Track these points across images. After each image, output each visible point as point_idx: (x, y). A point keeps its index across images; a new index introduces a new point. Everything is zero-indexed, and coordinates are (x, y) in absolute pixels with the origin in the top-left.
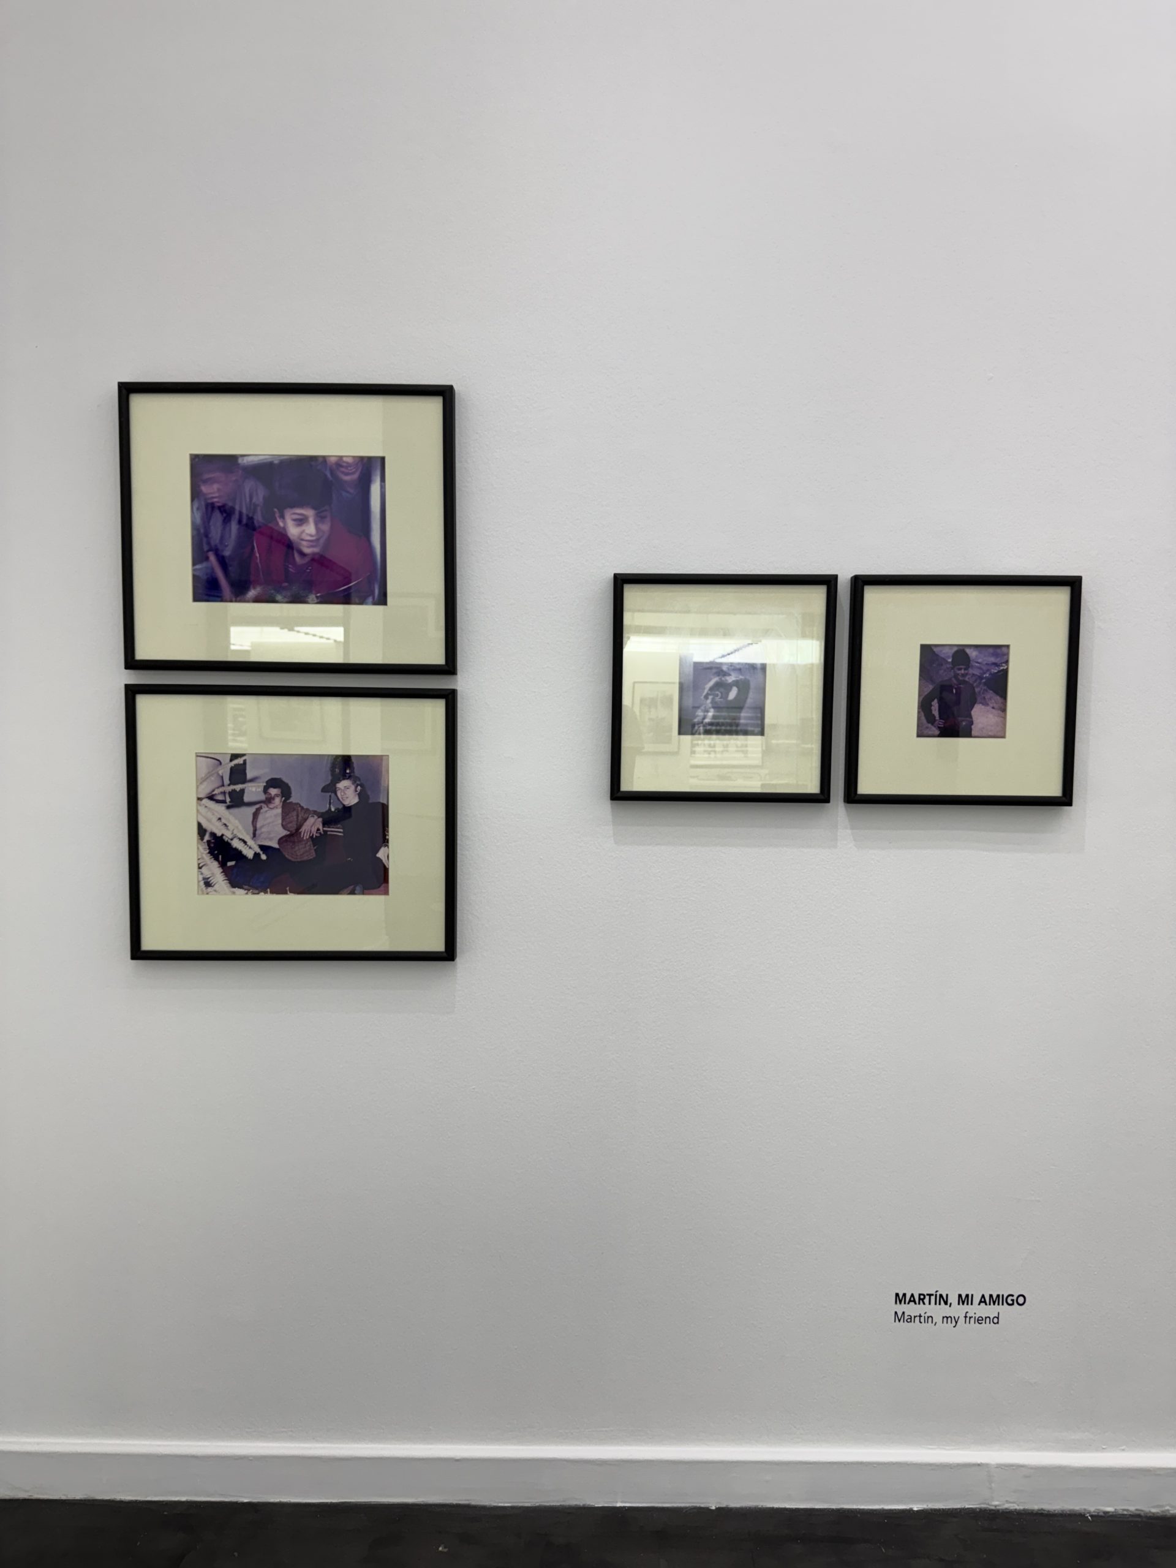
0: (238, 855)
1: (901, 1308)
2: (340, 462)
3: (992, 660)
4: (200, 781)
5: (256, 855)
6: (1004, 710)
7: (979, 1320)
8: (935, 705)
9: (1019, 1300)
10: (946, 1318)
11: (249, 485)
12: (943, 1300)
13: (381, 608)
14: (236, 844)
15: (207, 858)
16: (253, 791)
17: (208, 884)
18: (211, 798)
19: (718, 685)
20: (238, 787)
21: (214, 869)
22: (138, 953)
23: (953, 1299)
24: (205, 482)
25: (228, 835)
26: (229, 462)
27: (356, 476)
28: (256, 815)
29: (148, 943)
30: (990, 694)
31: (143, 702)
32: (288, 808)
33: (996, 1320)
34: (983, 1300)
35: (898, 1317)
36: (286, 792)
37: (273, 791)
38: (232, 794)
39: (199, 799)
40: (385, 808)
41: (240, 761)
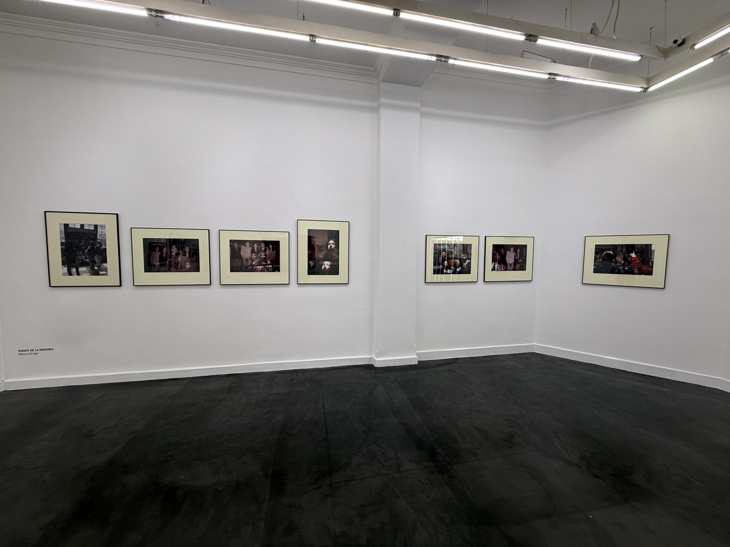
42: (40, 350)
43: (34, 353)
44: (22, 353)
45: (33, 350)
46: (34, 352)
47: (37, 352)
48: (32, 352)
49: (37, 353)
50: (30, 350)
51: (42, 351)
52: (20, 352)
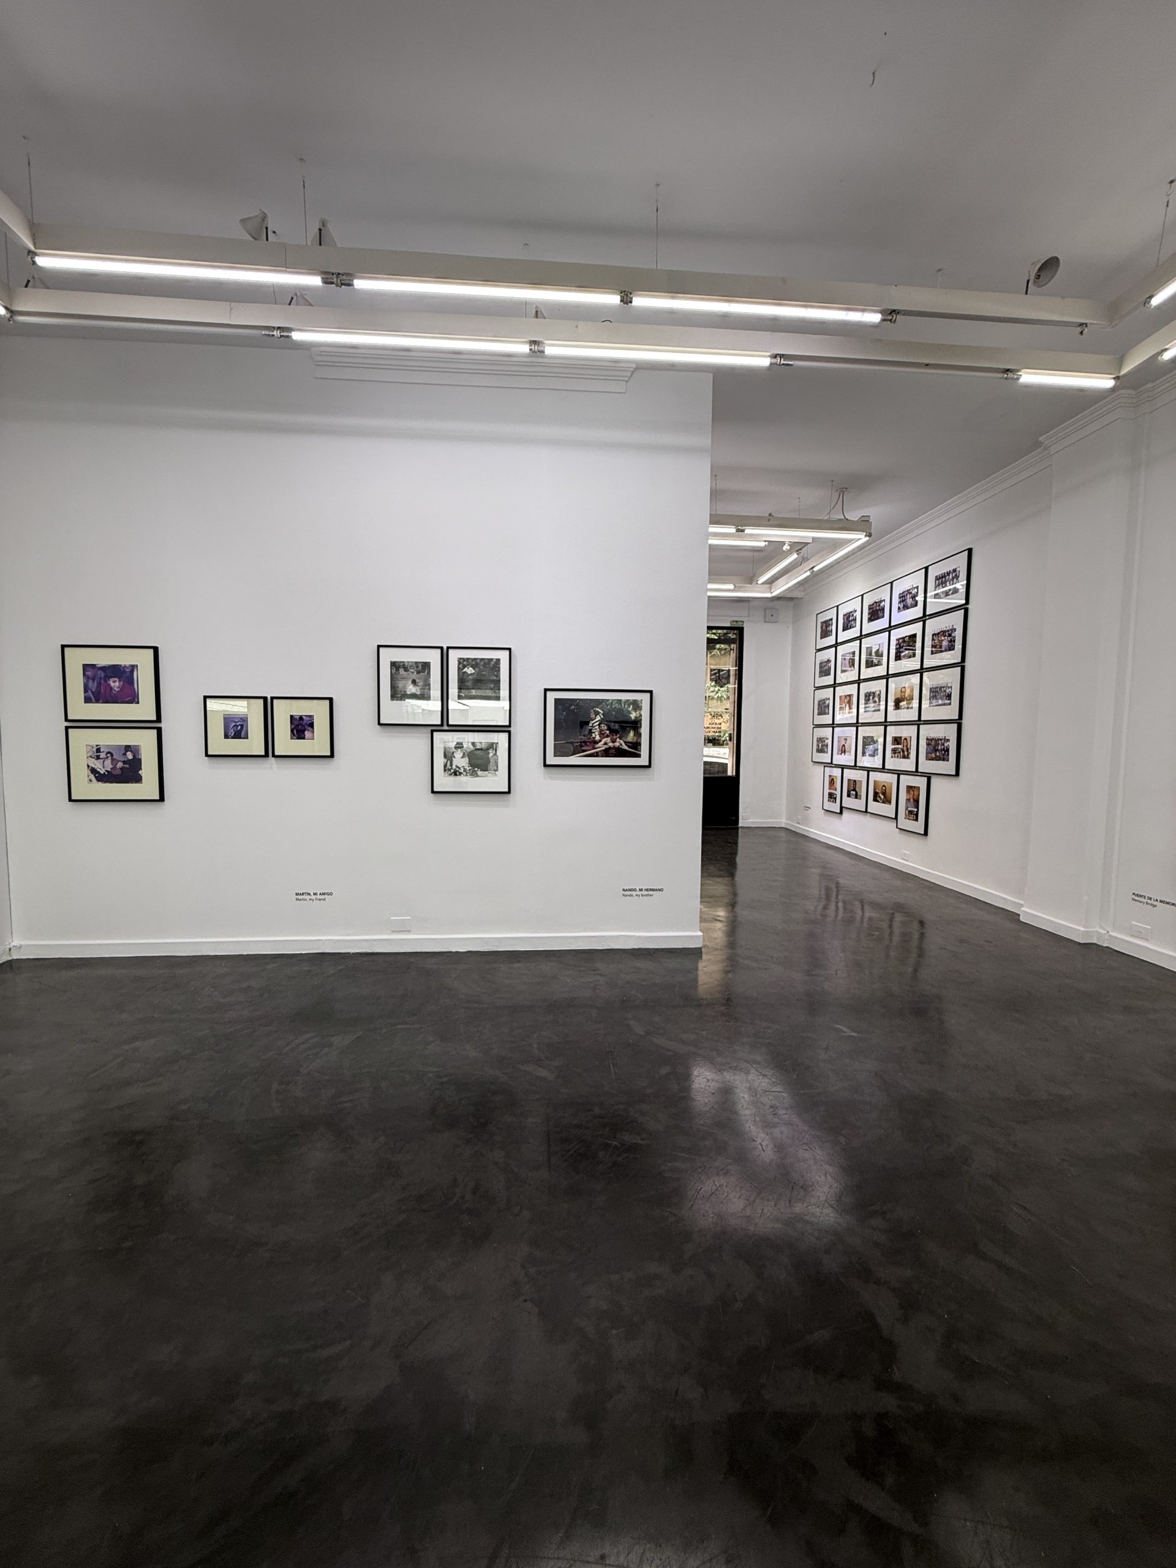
0: (99, 772)
1: (297, 897)
2: (125, 666)
3: (309, 719)
4: (88, 752)
5: (104, 773)
6: (313, 732)
7: (320, 900)
8: (295, 731)
9: (331, 894)
10: (310, 899)
11: (100, 672)
12: (309, 894)
13: (138, 705)
14: (98, 770)
15: (90, 774)
16: (102, 755)
17: (91, 781)
18: (91, 757)
19: (235, 726)
20: (98, 754)
21: (92, 777)
22: (70, 800)
23: (312, 894)
24: (87, 671)
25: (96, 767)
26: (93, 666)
27: (129, 670)
28: (104, 761)
29: (73, 798)
30: (309, 728)
31: (70, 731)
32: (113, 760)
33: (324, 899)
34: (320, 894)
35: (297, 899)
36: (112, 755)
37: (109, 755)
38: (97, 756)
39: (88, 757)
40: (140, 759)
41: (99, 747)
42: (1161, 901)
43: (1152, 905)
44: (1136, 898)
45: (1151, 899)
46: (1152, 902)
47: (1155, 903)
48: (1149, 901)
49: (1156, 906)
50: (1146, 898)
51: (1162, 904)
52: (1134, 897)
